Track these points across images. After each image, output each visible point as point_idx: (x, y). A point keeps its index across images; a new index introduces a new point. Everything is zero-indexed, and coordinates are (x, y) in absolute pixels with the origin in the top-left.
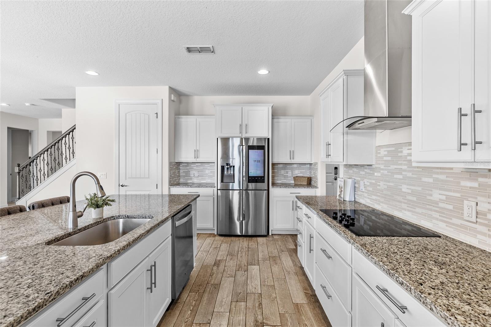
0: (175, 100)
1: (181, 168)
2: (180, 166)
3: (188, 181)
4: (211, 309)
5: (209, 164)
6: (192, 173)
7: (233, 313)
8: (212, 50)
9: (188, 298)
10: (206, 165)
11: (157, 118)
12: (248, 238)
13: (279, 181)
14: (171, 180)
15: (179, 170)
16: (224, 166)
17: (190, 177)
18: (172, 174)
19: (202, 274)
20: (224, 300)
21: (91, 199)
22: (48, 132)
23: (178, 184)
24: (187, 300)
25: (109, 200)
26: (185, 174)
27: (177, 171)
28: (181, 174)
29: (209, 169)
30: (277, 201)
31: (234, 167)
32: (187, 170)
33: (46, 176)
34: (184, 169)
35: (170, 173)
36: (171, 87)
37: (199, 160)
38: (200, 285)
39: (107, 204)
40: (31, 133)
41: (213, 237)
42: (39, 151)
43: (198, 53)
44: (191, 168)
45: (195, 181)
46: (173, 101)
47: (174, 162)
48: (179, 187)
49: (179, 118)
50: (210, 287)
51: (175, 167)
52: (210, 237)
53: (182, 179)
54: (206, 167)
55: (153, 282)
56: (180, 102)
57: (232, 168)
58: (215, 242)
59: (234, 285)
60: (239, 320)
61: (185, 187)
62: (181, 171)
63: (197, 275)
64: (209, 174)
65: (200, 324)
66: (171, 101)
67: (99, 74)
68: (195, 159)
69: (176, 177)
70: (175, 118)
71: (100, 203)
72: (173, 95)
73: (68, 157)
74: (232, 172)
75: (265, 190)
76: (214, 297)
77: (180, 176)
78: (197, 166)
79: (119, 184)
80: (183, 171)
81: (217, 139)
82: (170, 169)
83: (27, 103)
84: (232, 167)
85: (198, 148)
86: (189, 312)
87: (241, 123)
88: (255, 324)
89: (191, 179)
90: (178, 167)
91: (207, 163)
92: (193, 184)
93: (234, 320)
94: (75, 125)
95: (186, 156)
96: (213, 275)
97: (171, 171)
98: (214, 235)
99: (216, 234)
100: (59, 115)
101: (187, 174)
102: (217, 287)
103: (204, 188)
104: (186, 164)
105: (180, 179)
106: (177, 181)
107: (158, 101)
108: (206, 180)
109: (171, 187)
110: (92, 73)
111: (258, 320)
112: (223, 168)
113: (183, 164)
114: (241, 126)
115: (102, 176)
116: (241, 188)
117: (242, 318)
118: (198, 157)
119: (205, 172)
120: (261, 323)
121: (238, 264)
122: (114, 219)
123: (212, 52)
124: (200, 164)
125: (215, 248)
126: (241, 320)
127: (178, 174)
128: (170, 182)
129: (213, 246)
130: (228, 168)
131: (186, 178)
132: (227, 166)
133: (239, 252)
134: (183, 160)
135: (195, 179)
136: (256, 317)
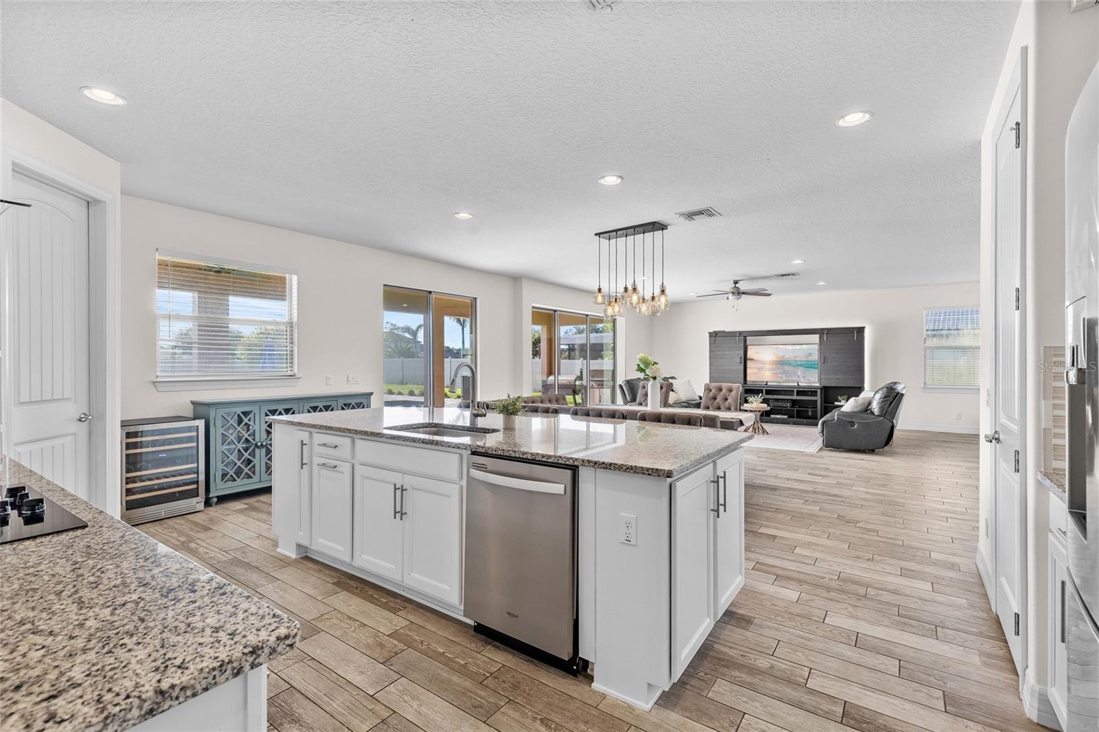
4: (413, 675)
7: (362, 700)
20: (415, 704)
60: (337, 699)
76: (445, 693)
93: (346, 692)
111: (292, 725)
117: (333, 704)
120: (281, 724)
126: (331, 702)
136: (302, 726)
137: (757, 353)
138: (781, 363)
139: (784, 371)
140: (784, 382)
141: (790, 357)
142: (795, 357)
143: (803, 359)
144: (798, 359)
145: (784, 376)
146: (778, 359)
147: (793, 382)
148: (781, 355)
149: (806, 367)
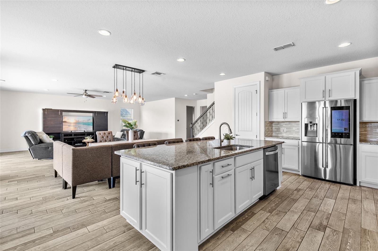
0: (269, 80)
1: (273, 125)
2: (273, 124)
3: (279, 135)
4: (288, 208)
5: (296, 123)
6: (282, 129)
7: (303, 214)
8: (292, 44)
9: (274, 199)
10: (293, 124)
11: (257, 93)
12: (331, 183)
13: (374, 139)
14: (266, 133)
15: (272, 127)
16: (307, 124)
17: (280, 132)
18: (267, 129)
19: (285, 192)
20: (299, 207)
21: (226, 136)
22: (200, 107)
23: (271, 136)
24: (273, 200)
25: (233, 137)
26: (276, 130)
27: (270, 128)
28: (273, 130)
29: (295, 127)
30: (366, 156)
31: (317, 124)
32: (278, 127)
33: (202, 129)
34: (276, 126)
35: (265, 128)
36: (266, 72)
37: (286, 120)
38: (283, 196)
39: (232, 139)
40: (194, 109)
41: (298, 176)
42: (197, 118)
43: (283, 49)
44: (281, 126)
45: (285, 135)
46: (267, 81)
47: (268, 121)
48: (272, 138)
49: (272, 91)
50: (290, 199)
51: (268, 125)
52: (296, 175)
53: (274, 133)
54: (293, 125)
55: (253, 176)
56: (273, 80)
57: (315, 126)
58: (299, 179)
59: (309, 203)
60: (307, 219)
61: (275, 138)
62: (274, 128)
63: (281, 191)
64: (296, 131)
65: (280, 211)
66: (266, 81)
67: (226, 74)
68: (284, 119)
69: (270, 132)
70: (269, 92)
71: (229, 138)
72: (267, 77)
73: (210, 119)
74: (315, 129)
75: (351, 145)
77: (272, 131)
78: (286, 124)
79: (235, 134)
80: (275, 128)
81: (302, 103)
82: (265, 126)
83: (194, 93)
84: (316, 124)
85: (286, 111)
86: (274, 205)
87: (324, 89)
88: (320, 224)
89: (281, 134)
90: (271, 125)
91: (294, 122)
92: (282, 137)
93: (303, 217)
94: (214, 102)
95: (277, 117)
96: (293, 194)
97: (266, 127)
98: (299, 175)
99: (301, 175)
100: (206, 98)
101: (278, 130)
102: (295, 201)
103: (291, 140)
104: (277, 123)
105: (272, 133)
106: (270, 134)
107: (258, 83)
108: (294, 135)
109: (266, 137)
110: (222, 74)
112: (306, 125)
113: (275, 123)
114: (324, 92)
115: (226, 129)
116: (324, 142)
117: (310, 218)
118: (286, 118)
119: (293, 129)
120: (325, 226)
121: (315, 194)
122: (235, 146)
123: (293, 46)
124: (288, 123)
125: (298, 182)
127: (271, 130)
128: (265, 134)
129: (297, 181)
130: (311, 125)
131: (277, 132)
132: (310, 124)
133: (319, 189)
134: (274, 120)
135: (284, 134)
136: (322, 222)
137: (68, 119)
138: (77, 123)
139: (79, 127)
140: (79, 131)
141: (81, 121)
142: (83, 121)
143: (87, 122)
144: (84, 122)
145: (79, 129)
146: (76, 122)
147: (82, 131)
148: (77, 120)
149: (88, 125)
